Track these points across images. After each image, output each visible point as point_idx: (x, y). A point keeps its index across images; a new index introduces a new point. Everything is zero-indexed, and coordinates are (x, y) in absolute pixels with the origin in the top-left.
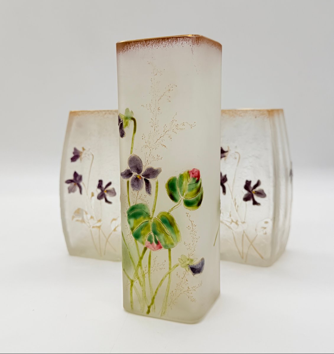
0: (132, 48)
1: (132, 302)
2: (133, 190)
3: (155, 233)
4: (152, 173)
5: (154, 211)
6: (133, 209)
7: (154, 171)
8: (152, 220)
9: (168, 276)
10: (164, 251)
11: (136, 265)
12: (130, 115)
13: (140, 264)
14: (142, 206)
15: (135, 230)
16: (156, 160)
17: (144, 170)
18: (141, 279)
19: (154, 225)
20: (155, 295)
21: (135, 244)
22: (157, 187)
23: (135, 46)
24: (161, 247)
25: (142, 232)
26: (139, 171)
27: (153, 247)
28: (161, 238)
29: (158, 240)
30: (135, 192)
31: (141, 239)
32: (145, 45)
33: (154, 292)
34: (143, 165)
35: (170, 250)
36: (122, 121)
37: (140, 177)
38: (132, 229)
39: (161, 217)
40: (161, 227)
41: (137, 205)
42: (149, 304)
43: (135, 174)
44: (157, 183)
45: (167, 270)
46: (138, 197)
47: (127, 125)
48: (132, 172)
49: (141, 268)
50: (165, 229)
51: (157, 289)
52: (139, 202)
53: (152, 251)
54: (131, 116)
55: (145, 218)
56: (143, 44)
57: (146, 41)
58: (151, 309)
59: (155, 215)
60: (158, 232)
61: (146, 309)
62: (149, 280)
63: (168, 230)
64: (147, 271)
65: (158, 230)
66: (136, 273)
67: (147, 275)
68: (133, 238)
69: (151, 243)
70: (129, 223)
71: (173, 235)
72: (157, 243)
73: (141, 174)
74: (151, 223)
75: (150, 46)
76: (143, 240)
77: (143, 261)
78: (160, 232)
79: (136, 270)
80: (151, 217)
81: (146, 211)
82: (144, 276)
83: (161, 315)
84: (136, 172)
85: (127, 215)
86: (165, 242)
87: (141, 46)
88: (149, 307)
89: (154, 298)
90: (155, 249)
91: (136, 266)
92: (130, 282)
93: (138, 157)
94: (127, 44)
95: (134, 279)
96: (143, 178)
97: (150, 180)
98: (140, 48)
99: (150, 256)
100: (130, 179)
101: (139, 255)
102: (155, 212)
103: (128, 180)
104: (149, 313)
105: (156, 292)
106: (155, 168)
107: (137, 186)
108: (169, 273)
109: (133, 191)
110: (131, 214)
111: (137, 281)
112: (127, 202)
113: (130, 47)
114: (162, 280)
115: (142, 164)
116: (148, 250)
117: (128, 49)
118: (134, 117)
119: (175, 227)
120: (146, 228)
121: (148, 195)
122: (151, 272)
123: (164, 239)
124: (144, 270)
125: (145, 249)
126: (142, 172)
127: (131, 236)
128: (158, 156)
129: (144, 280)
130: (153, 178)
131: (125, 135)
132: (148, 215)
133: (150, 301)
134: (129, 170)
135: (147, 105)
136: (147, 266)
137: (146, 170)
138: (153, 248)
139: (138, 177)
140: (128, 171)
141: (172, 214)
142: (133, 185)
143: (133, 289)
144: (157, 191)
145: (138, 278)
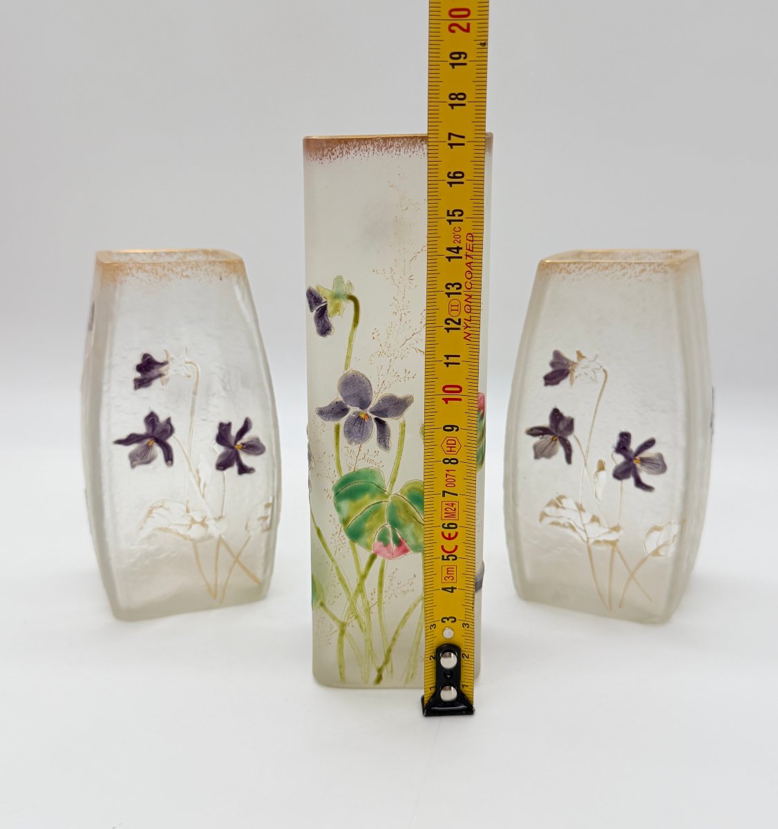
0: (352, 152)
1: (341, 666)
2: (350, 443)
3: (395, 524)
4: (394, 406)
5: (393, 481)
6: (346, 481)
7: (398, 403)
8: (389, 500)
9: (421, 604)
10: (413, 558)
11: (352, 592)
12: (344, 290)
13: (360, 589)
14: (370, 473)
15: (351, 523)
16: (402, 380)
17: (375, 401)
18: (364, 618)
19: (393, 509)
20: (392, 645)
21: (350, 550)
22: (403, 433)
23: (360, 148)
24: (406, 551)
25: (367, 525)
26: (364, 404)
27: (390, 552)
28: (407, 532)
29: (399, 536)
30: (355, 447)
31: (365, 539)
32: (383, 149)
33: (390, 640)
34: (373, 390)
36: (326, 302)
37: (367, 415)
38: (345, 522)
39: (409, 491)
40: (407, 512)
41: (358, 472)
42: (380, 664)
43: (353, 410)
44: (404, 425)
46: (361, 456)
47: (337, 309)
48: (348, 406)
49: (364, 597)
50: (417, 514)
51: (397, 632)
52: (361, 466)
53: (387, 560)
54: (348, 293)
55: (373, 496)
56: (378, 145)
57: (385, 139)
58: (384, 674)
59: (396, 490)
60: (401, 521)
61: (375, 675)
62: (381, 617)
64: (376, 599)
65: (402, 516)
66: (353, 609)
67: (375, 609)
68: (347, 540)
69: (386, 544)
70: (338, 509)
72: (399, 543)
73: (369, 409)
74: (386, 506)
75: (394, 151)
76: (368, 540)
77: (366, 582)
78: (405, 520)
79: (352, 603)
80: (386, 493)
81: (378, 482)
82: (368, 610)
83: (407, 682)
84: (356, 406)
85: (332, 494)
86: (416, 539)
87: (374, 150)
88: (380, 670)
89: (389, 651)
90: (393, 556)
91: (352, 594)
92: (336, 627)
93: (364, 376)
94: (341, 144)
95: (348, 619)
96: (373, 417)
97: (388, 420)
98: (371, 153)
99: (382, 571)
100: (343, 421)
101: (359, 571)
102: (396, 483)
103: (336, 423)
104: (381, 682)
105: (394, 639)
106: (400, 394)
107: (359, 435)
109: (348, 445)
110: (342, 491)
111: (355, 622)
112: (334, 467)
113: (348, 148)
114: (407, 614)
115: (371, 389)
116: (379, 559)
117: (344, 153)
118: (354, 294)
120: (377, 515)
121: (382, 451)
122: (384, 600)
123: (413, 535)
124: (369, 600)
125: (373, 557)
126: (371, 406)
127: (341, 536)
128: (407, 372)
129: (370, 619)
130: (396, 416)
131: (333, 330)
132: (381, 490)
133: (382, 659)
134: (341, 402)
135: (384, 270)
136: (376, 591)
137: (381, 402)
138: (388, 554)
139: (363, 416)
140: (339, 404)
142: (349, 433)
143: (345, 639)
144: (401, 441)
145: (357, 617)
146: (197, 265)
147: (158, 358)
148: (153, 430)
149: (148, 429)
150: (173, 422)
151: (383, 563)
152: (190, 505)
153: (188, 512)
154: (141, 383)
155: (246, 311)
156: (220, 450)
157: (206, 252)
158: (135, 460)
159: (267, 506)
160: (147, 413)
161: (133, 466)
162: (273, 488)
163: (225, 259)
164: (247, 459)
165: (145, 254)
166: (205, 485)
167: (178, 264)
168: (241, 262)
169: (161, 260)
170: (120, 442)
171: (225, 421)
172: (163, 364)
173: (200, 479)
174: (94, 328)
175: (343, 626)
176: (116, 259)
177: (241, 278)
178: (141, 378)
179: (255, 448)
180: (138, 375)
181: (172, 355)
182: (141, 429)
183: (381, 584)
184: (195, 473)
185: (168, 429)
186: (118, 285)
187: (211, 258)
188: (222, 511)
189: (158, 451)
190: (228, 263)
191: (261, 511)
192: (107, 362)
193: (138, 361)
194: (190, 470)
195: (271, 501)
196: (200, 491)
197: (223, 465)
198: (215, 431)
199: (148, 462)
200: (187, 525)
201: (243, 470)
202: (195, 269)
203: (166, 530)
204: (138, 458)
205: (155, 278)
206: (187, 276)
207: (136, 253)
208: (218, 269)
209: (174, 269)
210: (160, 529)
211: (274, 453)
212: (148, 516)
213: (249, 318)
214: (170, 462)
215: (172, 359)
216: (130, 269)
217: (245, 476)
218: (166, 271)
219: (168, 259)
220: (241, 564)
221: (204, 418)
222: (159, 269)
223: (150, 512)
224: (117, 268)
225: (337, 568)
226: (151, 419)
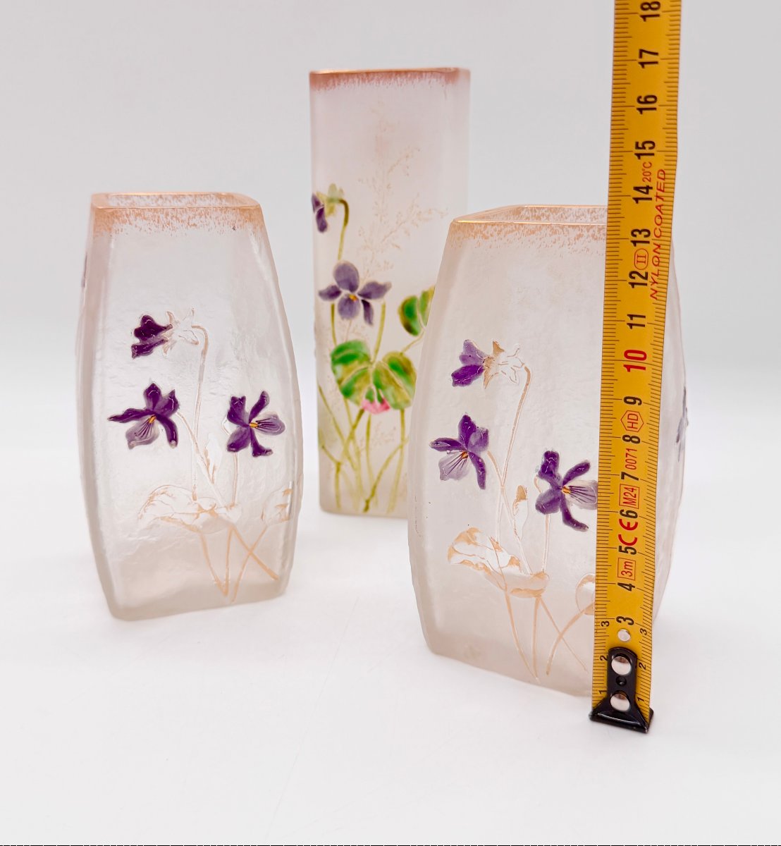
1: (338, 496)
2: (343, 319)
3: (378, 386)
4: (377, 290)
5: (377, 351)
6: (340, 349)
7: (379, 288)
8: (374, 366)
9: (399, 452)
10: (393, 414)
11: (345, 439)
12: (337, 195)
13: (352, 437)
14: (357, 345)
15: (344, 383)
16: (382, 269)
17: (361, 286)
18: (355, 459)
19: (377, 373)
20: (377, 482)
21: (344, 405)
22: (384, 312)
24: (387, 408)
25: (356, 386)
26: (352, 288)
27: (375, 408)
28: (389, 393)
29: (383, 396)
30: (346, 322)
31: (356, 396)
33: (375, 478)
34: (360, 277)
35: (403, 411)
36: (324, 205)
37: (355, 297)
38: (339, 382)
39: (389, 360)
41: (349, 343)
42: (367, 497)
43: (345, 293)
44: (384, 306)
45: (398, 441)
46: (351, 330)
47: (332, 210)
48: (341, 290)
49: (355, 442)
50: (395, 378)
51: (381, 473)
52: (352, 338)
53: (372, 415)
54: (340, 198)
55: (361, 362)
58: (371, 505)
59: (379, 359)
60: (383, 384)
61: (363, 505)
62: (368, 459)
63: (400, 381)
64: (364, 446)
65: (384, 380)
66: (346, 452)
67: (363, 453)
68: (341, 397)
69: (372, 401)
70: (334, 372)
71: (409, 388)
72: (382, 401)
73: (356, 292)
74: (371, 370)
76: (357, 398)
77: (356, 431)
78: (387, 384)
79: (345, 447)
80: (371, 361)
81: (364, 351)
82: (358, 454)
83: (388, 512)
84: (347, 289)
85: (329, 359)
86: (395, 398)
88: (367, 502)
89: (375, 487)
90: (377, 411)
92: (334, 466)
93: (352, 265)
95: (342, 459)
96: (360, 298)
97: (372, 302)
99: (369, 423)
100: (337, 301)
101: (350, 422)
102: (379, 352)
103: (332, 302)
104: (368, 511)
105: (379, 478)
106: (381, 281)
107: (349, 313)
108: (401, 447)
109: (341, 321)
110: (337, 358)
111: (348, 463)
112: (330, 337)
114: (388, 459)
115: (358, 276)
116: (366, 414)
118: (345, 198)
119: (412, 375)
120: (364, 378)
121: (367, 326)
122: (370, 446)
123: (393, 395)
124: (359, 445)
125: (362, 412)
126: (359, 290)
127: (336, 393)
128: (387, 263)
129: (359, 460)
130: (378, 298)
131: (328, 228)
132: (367, 358)
133: (369, 493)
134: (335, 286)
135: (367, 179)
136: (364, 439)
137: (365, 286)
138: (373, 410)
139: (352, 298)
140: (333, 287)
141: (410, 355)
142: (341, 310)
143: (341, 476)
144: (383, 319)
145: (349, 458)
146: (206, 212)
147: (160, 320)
148: (154, 406)
149: (148, 404)
150: (177, 396)
151: (370, 417)
152: (197, 491)
153: (195, 499)
154: (140, 350)
155: (264, 267)
156: (232, 428)
157: (219, 196)
158: (132, 438)
159: (286, 492)
160: (147, 385)
161: (131, 447)
162: (293, 472)
163: (240, 205)
164: (263, 439)
165: (148, 197)
166: (214, 469)
167: (184, 210)
168: (258, 209)
169: (167, 204)
170: (115, 418)
171: (239, 396)
172: (165, 328)
173: (208, 461)
174: (86, 284)
175: (339, 465)
176: (113, 203)
177: (258, 228)
178: (140, 344)
179: (271, 426)
180: (137, 341)
181: (176, 318)
182: (141, 404)
183: (368, 433)
184: (204, 456)
185: (172, 404)
186: (114, 235)
187: (225, 203)
188: (234, 498)
189: (159, 428)
190: (243, 210)
191: (279, 498)
192: (100, 325)
193: (138, 324)
194: (198, 451)
195: (290, 487)
196: (209, 476)
197: (235, 446)
198: (227, 407)
199: (149, 442)
200: (193, 514)
201: (259, 451)
202: (203, 217)
203: (170, 519)
204: (136, 438)
205: (156, 227)
206: (195, 225)
207: (137, 196)
208: (231, 216)
209: (179, 216)
210: (163, 518)
211: (295, 432)
212: (149, 504)
213: (268, 277)
214: (173, 442)
215: (177, 322)
216: (127, 215)
217: (261, 458)
218: (169, 218)
219: (176, 204)
220: (255, 557)
221: (212, 391)
222: (161, 216)
223: (151, 499)
224: (113, 214)
225: (334, 419)
226: (152, 393)
